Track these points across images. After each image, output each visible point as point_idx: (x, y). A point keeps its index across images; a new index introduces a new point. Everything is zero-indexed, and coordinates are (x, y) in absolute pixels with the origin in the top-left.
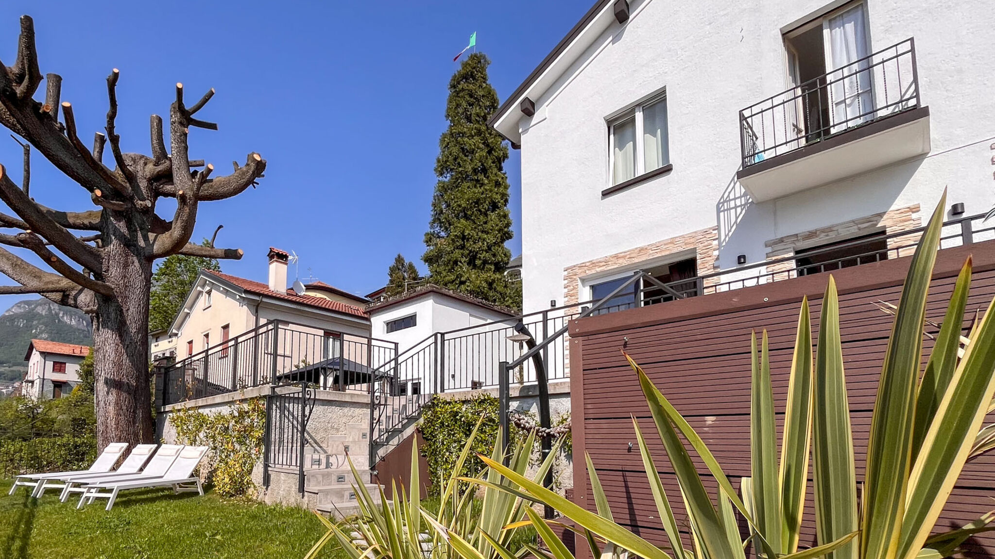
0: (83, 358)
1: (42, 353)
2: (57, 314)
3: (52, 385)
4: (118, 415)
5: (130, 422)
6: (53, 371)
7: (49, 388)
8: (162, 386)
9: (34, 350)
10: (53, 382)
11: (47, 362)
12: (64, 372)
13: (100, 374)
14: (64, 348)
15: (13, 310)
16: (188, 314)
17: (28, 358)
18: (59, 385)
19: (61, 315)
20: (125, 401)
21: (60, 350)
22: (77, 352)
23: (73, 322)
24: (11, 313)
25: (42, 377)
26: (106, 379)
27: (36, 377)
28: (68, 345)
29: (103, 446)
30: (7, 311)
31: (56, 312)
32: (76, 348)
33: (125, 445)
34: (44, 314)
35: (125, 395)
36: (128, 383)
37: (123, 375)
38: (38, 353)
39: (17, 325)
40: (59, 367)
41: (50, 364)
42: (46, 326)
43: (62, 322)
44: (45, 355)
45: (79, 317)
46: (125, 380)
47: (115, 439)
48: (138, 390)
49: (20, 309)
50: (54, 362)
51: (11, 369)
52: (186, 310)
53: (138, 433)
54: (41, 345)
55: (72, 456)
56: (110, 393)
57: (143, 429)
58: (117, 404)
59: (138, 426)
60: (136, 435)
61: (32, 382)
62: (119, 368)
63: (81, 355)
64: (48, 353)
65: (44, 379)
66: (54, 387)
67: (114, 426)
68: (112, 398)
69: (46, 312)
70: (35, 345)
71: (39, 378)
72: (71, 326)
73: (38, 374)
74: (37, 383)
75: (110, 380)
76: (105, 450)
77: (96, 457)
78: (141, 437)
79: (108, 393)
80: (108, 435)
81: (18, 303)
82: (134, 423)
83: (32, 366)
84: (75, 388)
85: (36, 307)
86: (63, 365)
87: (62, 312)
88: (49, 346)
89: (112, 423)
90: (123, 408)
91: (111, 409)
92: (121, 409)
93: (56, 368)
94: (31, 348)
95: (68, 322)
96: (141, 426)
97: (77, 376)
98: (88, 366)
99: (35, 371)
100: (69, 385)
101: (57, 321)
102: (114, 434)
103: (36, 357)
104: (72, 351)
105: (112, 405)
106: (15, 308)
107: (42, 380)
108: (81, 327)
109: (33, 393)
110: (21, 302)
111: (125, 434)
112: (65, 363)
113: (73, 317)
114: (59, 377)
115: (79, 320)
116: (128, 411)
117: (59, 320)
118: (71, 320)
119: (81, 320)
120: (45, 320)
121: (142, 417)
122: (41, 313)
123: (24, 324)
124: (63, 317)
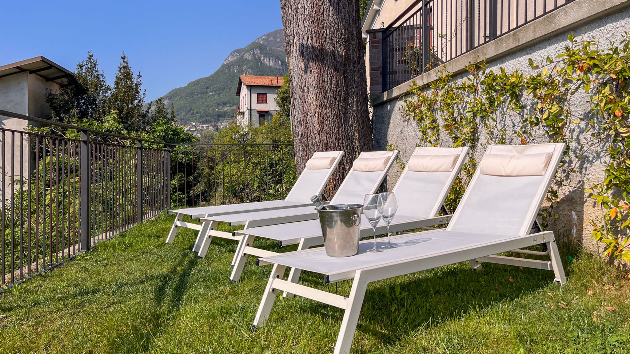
0: (279, 87)
1: (248, 86)
2: (259, 58)
3: (258, 115)
4: (322, 107)
5: (340, 118)
6: (258, 102)
7: (256, 117)
8: (380, 61)
9: (242, 84)
10: (259, 112)
11: (252, 94)
12: (266, 103)
13: (291, 41)
14: (264, 80)
15: (229, 59)
16: (377, 12)
17: (238, 93)
18: (263, 114)
19: (262, 58)
20: (331, 82)
21: (261, 82)
22: (275, 83)
23: (272, 64)
24: (229, 62)
25: (249, 109)
26: (301, 46)
27: (245, 109)
28: (267, 77)
29: (303, 159)
30: (225, 60)
31: (258, 56)
32: (274, 79)
33: (338, 154)
34: (250, 59)
35: (329, 71)
36: (333, 51)
37: (326, 38)
38: (245, 87)
39: (233, 71)
40: (262, 98)
41: (254, 96)
42: (252, 69)
43: (264, 64)
44: (250, 87)
45: (276, 58)
46: (329, 47)
47: (320, 147)
48: (349, 63)
49: (234, 57)
50: (258, 94)
51: (232, 108)
52: (375, 7)
53: (352, 137)
54: (247, 79)
55: (269, 177)
56: (308, 72)
57: (358, 130)
58: (319, 88)
59: (351, 126)
60: (349, 139)
61: (243, 114)
62: (318, 27)
63: (278, 85)
64: (253, 86)
65: (251, 110)
66: (259, 117)
67: (317, 126)
68: (312, 79)
69: (252, 57)
70: (242, 80)
71: (248, 109)
72: (270, 67)
73: (246, 106)
74: (246, 113)
75: (308, 48)
76: (307, 164)
77: (295, 179)
78: (357, 143)
79: (305, 72)
80: (310, 142)
81: (232, 53)
82: (346, 120)
83: (242, 99)
84: (275, 114)
85: (244, 54)
86: (265, 96)
87: (263, 56)
88: (253, 80)
89: (314, 121)
90: (328, 95)
91: (311, 97)
92: (325, 97)
93: (259, 99)
94: (240, 83)
95: (268, 63)
96: (356, 125)
97: (275, 104)
98: (284, 93)
99: (244, 104)
100: (271, 114)
101: (259, 64)
102: (317, 140)
103: (244, 91)
104: (270, 83)
105: (313, 89)
106: (230, 57)
107: (250, 111)
108: (277, 67)
109: (244, 122)
110: (234, 52)
111: (333, 139)
112: (266, 94)
113: (271, 58)
114: (262, 107)
115: (275, 61)
116: (335, 99)
117: (261, 63)
118: (270, 62)
119: (277, 60)
120: (252, 64)
121: (357, 110)
122: (248, 58)
123: (237, 70)
124: (264, 59)
